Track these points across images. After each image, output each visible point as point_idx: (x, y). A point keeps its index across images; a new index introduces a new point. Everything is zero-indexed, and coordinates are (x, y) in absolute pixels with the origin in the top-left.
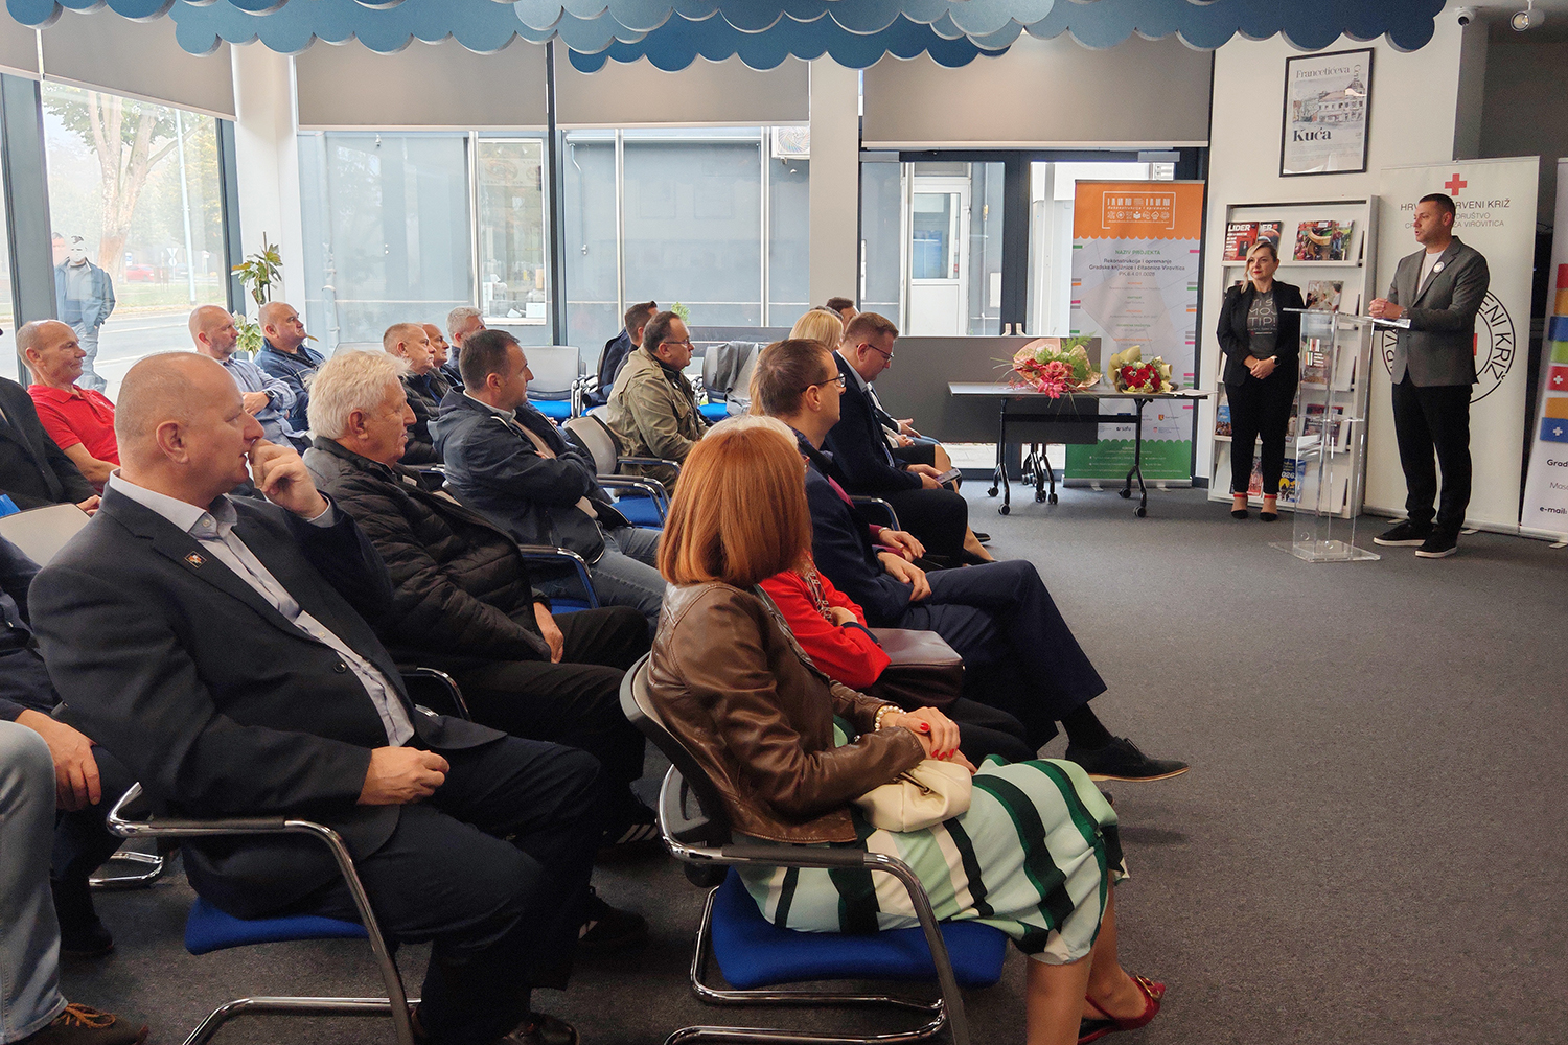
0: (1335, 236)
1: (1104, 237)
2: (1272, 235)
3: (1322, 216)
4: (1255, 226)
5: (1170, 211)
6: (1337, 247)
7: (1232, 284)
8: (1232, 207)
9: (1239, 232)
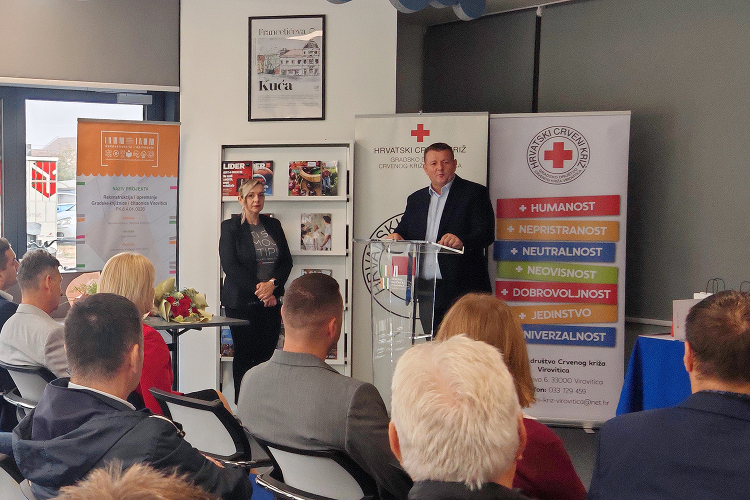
0: (323, 174)
1: (103, 175)
2: (264, 172)
3: (311, 157)
4: (249, 164)
5: (155, 150)
6: (327, 184)
7: (228, 217)
8: (224, 147)
9: (234, 170)
